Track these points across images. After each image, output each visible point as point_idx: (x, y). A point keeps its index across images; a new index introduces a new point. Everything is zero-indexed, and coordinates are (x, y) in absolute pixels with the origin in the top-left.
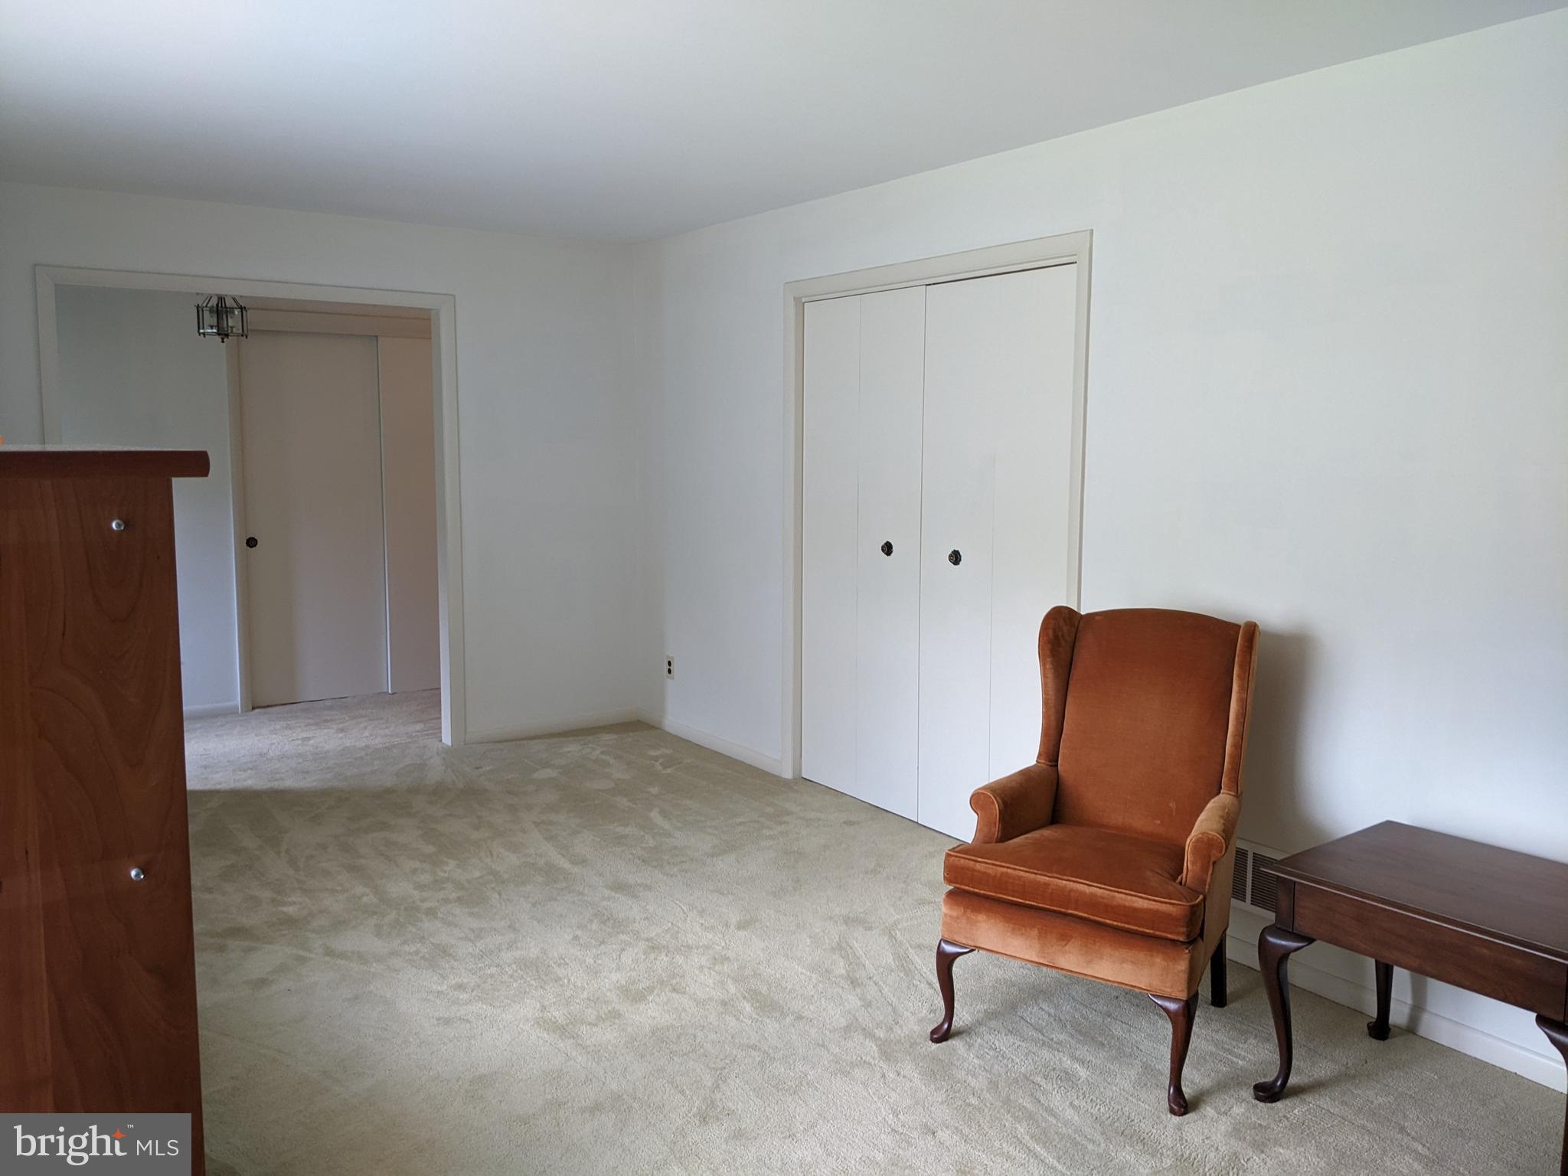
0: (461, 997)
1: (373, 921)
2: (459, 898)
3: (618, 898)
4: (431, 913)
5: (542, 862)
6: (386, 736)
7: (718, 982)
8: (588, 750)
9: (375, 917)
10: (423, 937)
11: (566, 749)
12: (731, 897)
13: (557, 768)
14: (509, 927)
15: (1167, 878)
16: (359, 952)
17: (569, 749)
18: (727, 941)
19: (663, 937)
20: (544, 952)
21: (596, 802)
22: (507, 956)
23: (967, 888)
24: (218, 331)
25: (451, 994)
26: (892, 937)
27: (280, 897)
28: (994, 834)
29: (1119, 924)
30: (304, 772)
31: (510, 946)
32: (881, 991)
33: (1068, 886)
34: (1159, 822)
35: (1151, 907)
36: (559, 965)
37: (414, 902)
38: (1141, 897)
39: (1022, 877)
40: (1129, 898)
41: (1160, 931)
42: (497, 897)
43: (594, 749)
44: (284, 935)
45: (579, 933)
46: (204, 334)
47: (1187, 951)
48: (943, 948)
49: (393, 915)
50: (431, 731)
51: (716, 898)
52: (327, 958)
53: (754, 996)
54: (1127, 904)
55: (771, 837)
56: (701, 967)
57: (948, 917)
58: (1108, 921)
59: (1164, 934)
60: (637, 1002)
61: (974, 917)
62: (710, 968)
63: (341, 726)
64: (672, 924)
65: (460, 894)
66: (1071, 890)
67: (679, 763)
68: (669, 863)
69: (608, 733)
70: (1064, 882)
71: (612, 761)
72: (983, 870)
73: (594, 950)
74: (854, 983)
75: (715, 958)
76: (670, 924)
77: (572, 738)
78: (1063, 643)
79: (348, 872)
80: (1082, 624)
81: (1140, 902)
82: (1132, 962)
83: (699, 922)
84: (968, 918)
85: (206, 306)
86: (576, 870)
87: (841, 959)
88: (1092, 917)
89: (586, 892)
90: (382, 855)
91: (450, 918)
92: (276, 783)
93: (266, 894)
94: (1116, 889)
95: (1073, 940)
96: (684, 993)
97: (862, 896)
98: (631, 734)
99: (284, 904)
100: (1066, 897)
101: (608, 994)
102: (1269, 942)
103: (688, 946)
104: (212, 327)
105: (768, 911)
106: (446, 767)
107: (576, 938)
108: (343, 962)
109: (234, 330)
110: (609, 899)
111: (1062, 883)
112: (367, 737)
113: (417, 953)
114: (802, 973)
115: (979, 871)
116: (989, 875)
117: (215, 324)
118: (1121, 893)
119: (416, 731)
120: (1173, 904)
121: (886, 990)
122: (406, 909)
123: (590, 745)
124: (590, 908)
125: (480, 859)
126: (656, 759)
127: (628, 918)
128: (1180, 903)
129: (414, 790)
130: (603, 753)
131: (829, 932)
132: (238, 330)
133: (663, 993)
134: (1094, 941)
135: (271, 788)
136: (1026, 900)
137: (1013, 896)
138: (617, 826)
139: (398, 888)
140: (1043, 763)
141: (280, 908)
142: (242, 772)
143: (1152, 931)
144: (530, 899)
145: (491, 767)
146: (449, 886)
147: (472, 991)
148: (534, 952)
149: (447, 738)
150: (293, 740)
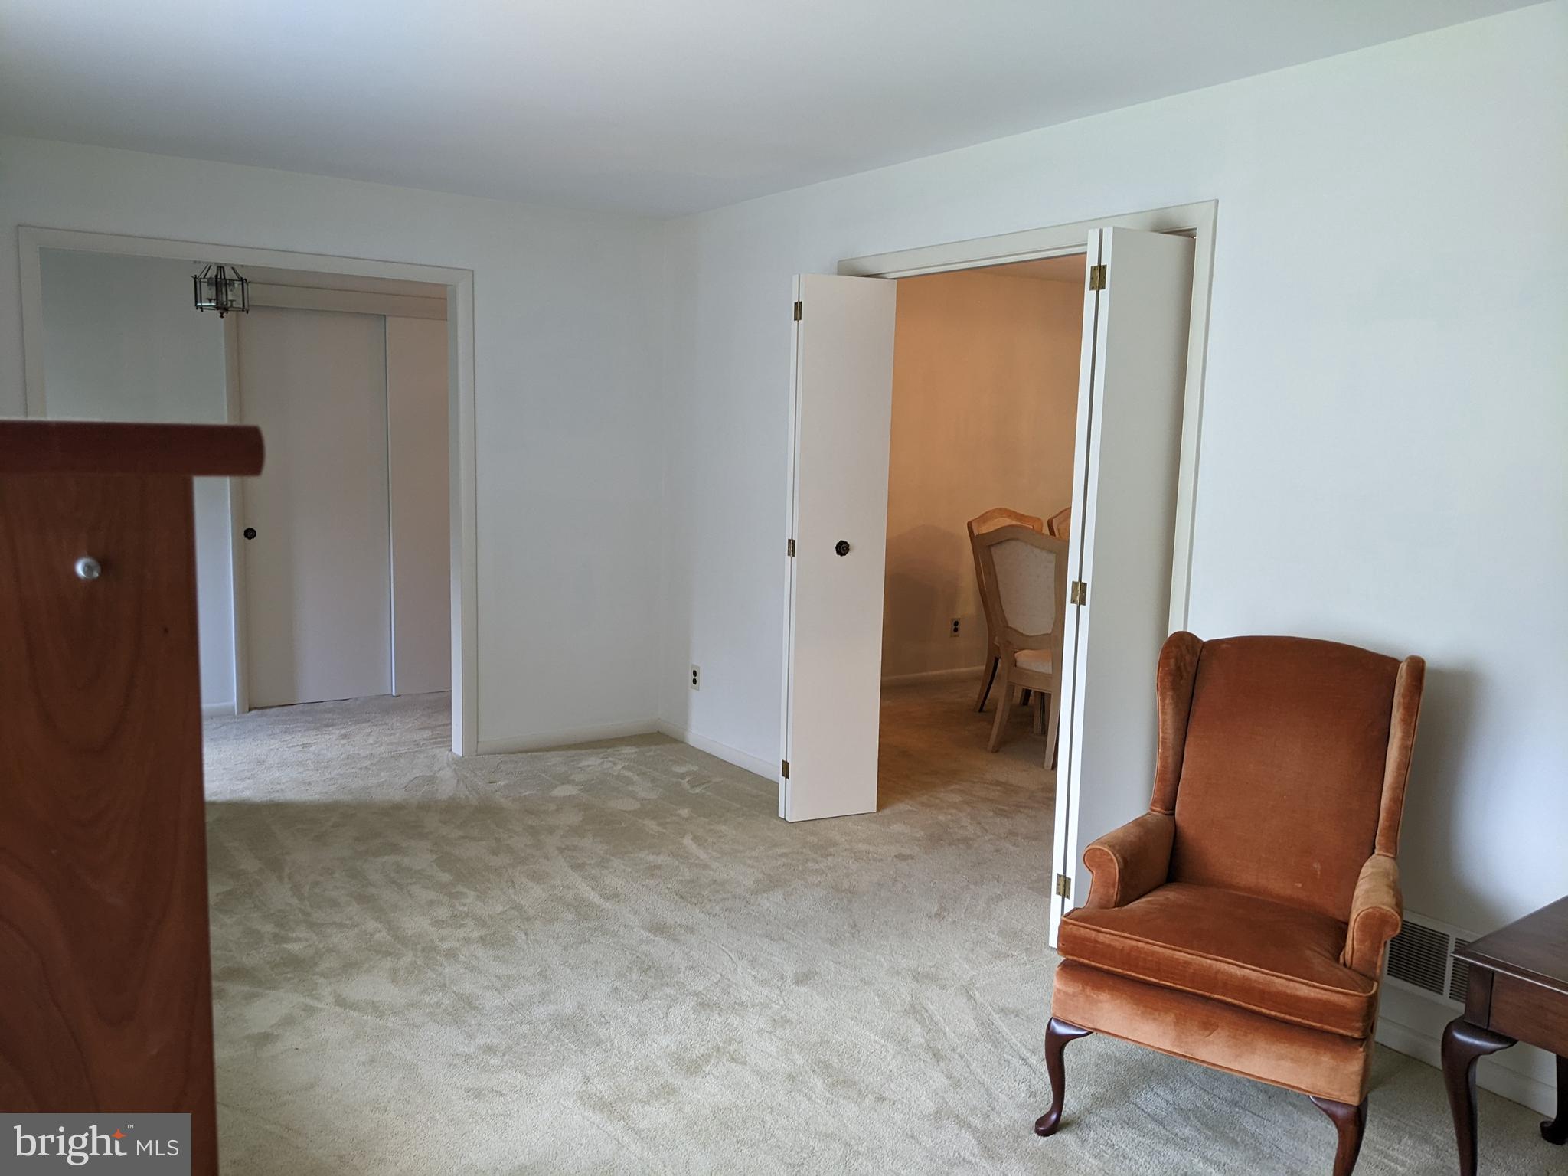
0: (492, 1062)
1: (388, 963)
2: (481, 938)
3: (658, 943)
4: (451, 954)
5: (570, 896)
6: (392, 743)
7: (782, 1050)
8: (610, 764)
9: (389, 959)
10: (444, 985)
11: (585, 763)
12: (783, 944)
13: (576, 785)
14: (540, 974)
15: (1330, 959)
16: (373, 1002)
17: (590, 763)
18: (786, 998)
19: (713, 991)
20: (581, 1007)
21: (623, 825)
22: (540, 1011)
23: (1086, 961)
24: (217, 303)
25: (480, 1059)
26: (971, 998)
27: (283, 932)
28: (1112, 896)
29: (1278, 1014)
30: (305, 783)
31: (544, 997)
32: (968, 1067)
33: (1214, 966)
34: (1300, 885)
35: (1319, 996)
36: (600, 1024)
37: (432, 941)
38: (1307, 984)
39: (1158, 953)
40: (1292, 984)
41: (1329, 1025)
42: (523, 936)
43: (615, 764)
44: (290, 979)
45: (618, 984)
46: (201, 307)
47: (1361, 1049)
48: (1054, 1028)
49: (408, 958)
50: (439, 740)
51: (766, 945)
52: (338, 1009)
53: (825, 1067)
54: (1289, 992)
55: (820, 872)
56: (760, 1031)
57: (1062, 994)
58: (1264, 1010)
59: (1334, 1029)
60: (691, 1074)
61: (1095, 996)
62: (770, 1033)
63: (343, 732)
64: (721, 975)
65: (483, 932)
66: (1218, 972)
67: (708, 782)
68: (709, 900)
69: (626, 746)
70: (1209, 961)
71: (636, 778)
72: (1108, 942)
73: (637, 1007)
74: (937, 1055)
75: (774, 1020)
76: (719, 976)
77: (589, 751)
78: (1185, 674)
79: (358, 904)
80: (1204, 653)
81: (1304, 990)
82: (1292, 1059)
83: (750, 973)
84: (1087, 997)
85: (204, 277)
86: (607, 905)
87: (917, 1025)
88: (1243, 1004)
89: (621, 933)
90: (394, 882)
91: (474, 962)
92: (277, 795)
93: (268, 928)
94: (1275, 973)
95: (1219, 1030)
96: (745, 1063)
97: (929, 946)
98: (653, 747)
99: (286, 940)
100: (1213, 981)
101: (659, 1063)
102: (1454, 1038)
103: (742, 1004)
104: (210, 300)
105: (826, 962)
106: (458, 781)
107: (615, 990)
108: (356, 1014)
109: (234, 304)
110: (648, 942)
111: (1206, 963)
112: (371, 744)
113: (438, 1004)
114: (875, 1042)
115: (1103, 943)
116: (1114, 948)
117: (214, 297)
118: (1281, 977)
119: (424, 739)
120: (1346, 994)
121: (974, 1064)
122: (423, 950)
123: (611, 759)
124: (627, 953)
125: (502, 889)
126: (683, 776)
127: (671, 967)
128: (1356, 993)
129: (425, 807)
130: (623, 767)
131: (898, 990)
132: (238, 304)
133: (721, 1063)
134: (1246, 1032)
135: (271, 801)
136: (1161, 980)
137: (1145, 975)
138: (648, 855)
139: (415, 923)
140: (1159, 812)
141: (285, 946)
142: (239, 782)
143: (1319, 1025)
144: (560, 940)
145: (507, 782)
146: (469, 922)
147: (504, 1055)
148: (569, 1007)
149: (457, 747)
150: (293, 746)
